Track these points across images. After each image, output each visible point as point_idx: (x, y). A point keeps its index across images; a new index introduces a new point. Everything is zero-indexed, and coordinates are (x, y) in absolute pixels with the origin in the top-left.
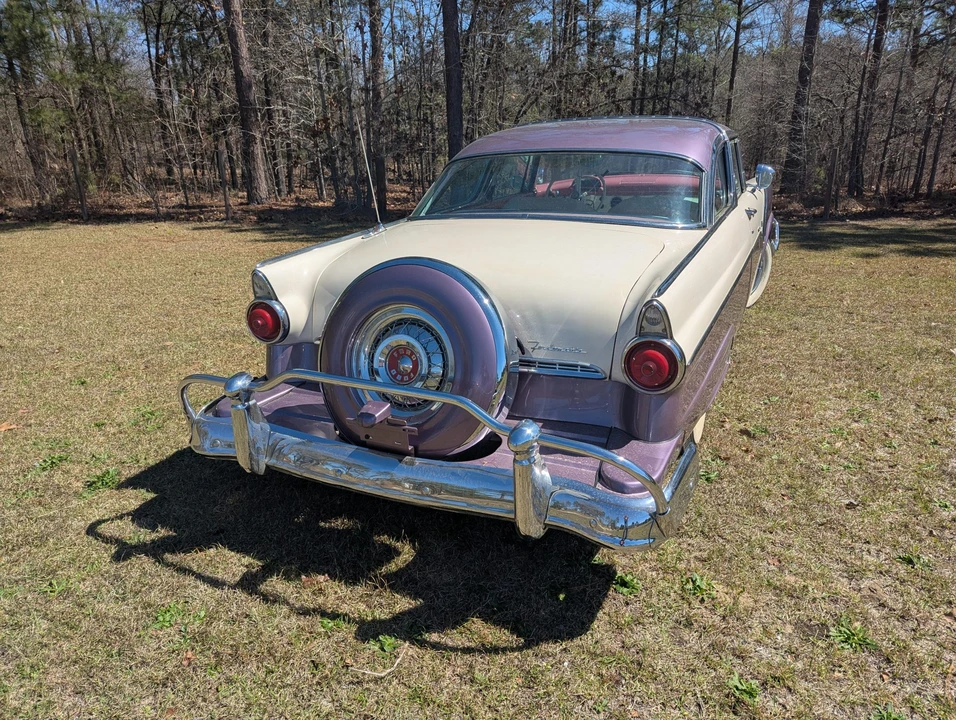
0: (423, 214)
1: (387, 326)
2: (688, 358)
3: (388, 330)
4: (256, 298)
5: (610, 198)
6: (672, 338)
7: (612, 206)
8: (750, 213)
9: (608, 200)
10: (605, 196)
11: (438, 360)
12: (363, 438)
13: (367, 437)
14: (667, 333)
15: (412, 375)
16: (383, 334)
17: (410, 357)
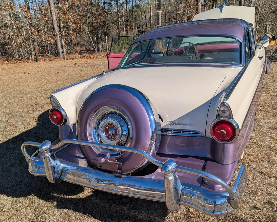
0: (122, 67)
1: (103, 116)
2: (240, 127)
3: (103, 118)
4: (53, 107)
5: (200, 54)
6: (233, 118)
7: (201, 58)
8: (260, 58)
9: (198, 55)
10: (197, 54)
11: (125, 128)
12: (99, 167)
13: (101, 166)
14: (231, 116)
15: (115, 136)
16: (101, 119)
17: (113, 128)
